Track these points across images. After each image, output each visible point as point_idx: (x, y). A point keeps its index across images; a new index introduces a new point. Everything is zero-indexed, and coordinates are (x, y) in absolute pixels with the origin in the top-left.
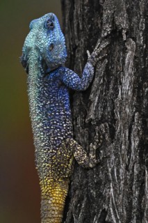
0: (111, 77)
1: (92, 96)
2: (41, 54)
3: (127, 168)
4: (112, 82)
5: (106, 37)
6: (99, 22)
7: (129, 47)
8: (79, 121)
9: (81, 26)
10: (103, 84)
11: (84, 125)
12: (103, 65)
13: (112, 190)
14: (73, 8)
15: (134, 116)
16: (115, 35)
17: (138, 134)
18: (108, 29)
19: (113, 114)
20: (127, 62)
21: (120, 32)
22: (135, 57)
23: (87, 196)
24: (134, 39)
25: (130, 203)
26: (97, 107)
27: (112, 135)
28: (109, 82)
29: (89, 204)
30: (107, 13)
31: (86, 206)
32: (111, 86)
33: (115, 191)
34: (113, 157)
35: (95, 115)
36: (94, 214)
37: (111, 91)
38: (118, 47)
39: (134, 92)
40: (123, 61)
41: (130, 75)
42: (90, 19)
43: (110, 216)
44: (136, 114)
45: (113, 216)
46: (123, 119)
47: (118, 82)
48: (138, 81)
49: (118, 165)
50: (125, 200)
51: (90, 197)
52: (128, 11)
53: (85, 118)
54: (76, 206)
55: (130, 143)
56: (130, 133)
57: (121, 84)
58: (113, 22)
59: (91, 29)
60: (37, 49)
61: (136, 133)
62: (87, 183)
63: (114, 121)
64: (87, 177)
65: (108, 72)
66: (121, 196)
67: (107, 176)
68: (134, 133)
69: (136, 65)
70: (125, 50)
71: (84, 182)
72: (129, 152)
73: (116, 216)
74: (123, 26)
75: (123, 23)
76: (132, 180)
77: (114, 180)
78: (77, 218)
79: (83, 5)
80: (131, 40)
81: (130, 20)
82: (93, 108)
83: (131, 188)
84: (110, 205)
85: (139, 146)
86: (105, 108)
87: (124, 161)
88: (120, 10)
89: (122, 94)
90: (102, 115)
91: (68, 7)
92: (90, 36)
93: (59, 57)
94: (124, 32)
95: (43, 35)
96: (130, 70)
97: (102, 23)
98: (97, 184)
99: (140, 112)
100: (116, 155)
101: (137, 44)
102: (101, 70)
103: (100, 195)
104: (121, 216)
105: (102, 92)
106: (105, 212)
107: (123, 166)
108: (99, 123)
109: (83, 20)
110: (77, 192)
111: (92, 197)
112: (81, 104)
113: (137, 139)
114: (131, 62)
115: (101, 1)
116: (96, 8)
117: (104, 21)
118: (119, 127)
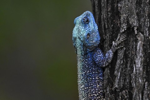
0: (129, 60)
1: (116, 72)
4: (129, 62)
5: (123, 33)
6: (119, 22)
7: (139, 39)
8: (108, 90)
9: (106, 26)
10: (123, 64)
11: (112, 92)
12: (123, 51)
14: (100, 14)
15: (144, 85)
16: (130, 30)
17: (148, 96)
18: (124, 26)
19: (131, 84)
20: (138, 48)
21: (133, 28)
22: (144, 45)
24: (143, 33)
26: (120, 79)
27: (131, 98)
28: (127, 63)
30: (123, 16)
32: (128, 65)
35: (119, 85)
37: (129, 68)
38: (132, 39)
39: (144, 68)
40: (136, 48)
41: (141, 57)
42: (112, 21)
44: (146, 83)
46: (137, 87)
47: (133, 62)
48: (146, 61)
52: (137, 14)
53: (112, 87)
56: (142, 96)
57: (135, 63)
58: (128, 22)
59: (113, 28)
61: (146, 96)
63: (131, 88)
65: (126, 56)
68: (145, 96)
69: (145, 51)
70: (136, 41)
74: (135, 24)
75: (134, 22)
79: (107, 12)
80: (141, 33)
81: (139, 20)
82: (117, 81)
86: (125, 80)
88: (132, 14)
89: (136, 70)
90: (124, 85)
91: (98, 13)
92: (113, 32)
94: (136, 28)
95: (82, 29)
96: (141, 54)
97: (120, 23)
99: (148, 81)
101: (144, 36)
102: (121, 54)
105: (122, 69)
108: (121, 90)
109: (108, 21)
112: (108, 79)
114: (141, 48)
115: (119, 8)
116: (116, 13)
117: (122, 22)
118: (135, 92)
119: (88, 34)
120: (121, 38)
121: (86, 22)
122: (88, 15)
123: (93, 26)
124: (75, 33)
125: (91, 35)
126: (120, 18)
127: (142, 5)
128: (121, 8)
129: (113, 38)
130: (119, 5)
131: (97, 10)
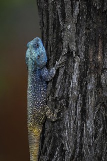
0: (68, 76)
1: (57, 85)
2: (34, 61)
3: (75, 122)
4: (68, 78)
5: (65, 55)
6: (61, 47)
7: (76, 61)
8: (50, 98)
9: (52, 49)
10: (63, 79)
11: (53, 100)
12: (63, 69)
13: (67, 134)
14: (48, 39)
15: (78, 96)
16: (70, 54)
17: (81, 105)
18: (65, 51)
19: (68, 95)
20: (75, 68)
21: (72, 53)
22: (80, 66)
23: (54, 136)
24: (79, 56)
25: (76, 141)
26: (60, 91)
27: (67, 105)
28: (66, 78)
29: (55, 141)
30: (65, 43)
31: (53, 142)
32: (67, 80)
33: (68, 134)
34: (68, 117)
35: (59, 95)
36: (57, 146)
37: (67, 83)
38: (71, 60)
39: (79, 83)
40: (74, 67)
41: (77, 75)
42: (56, 45)
43: (66, 147)
44: (80, 95)
45: (67, 147)
46: (73, 97)
47: (71, 78)
48: (81, 78)
49: (70, 121)
50: (74, 139)
51: (55, 137)
52: (76, 41)
53: (53, 96)
54: (48, 142)
55: (77, 110)
56: (76, 104)
57: (72, 79)
58: (69, 47)
59: (57, 51)
60: (31, 59)
61: (79, 105)
62: (54, 130)
63: (68, 98)
64: (54, 127)
65: (65, 73)
66: (71, 137)
67: (64, 126)
68: (78, 104)
69: (80, 70)
70: (74, 62)
71: (53, 129)
72: (76, 114)
73: (69, 147)
74: (74, 49)
75: (73, 48)
76: (77, 129)
77: (68, 128)
78: (48, 148)
79: (53, 38)
80: (78, 57)
81: (77, 46)
82: (57, 92)
83: (77, 133)
84: (66, 141)
85: (81, 111)
86: (64, 91)
87: (73, 119)
88: (72, 41)
89: (73, 84)
90: (62, 95)
91: (45, 39)
92: (57, 54)
93: (43, 62)
94: (74, 52)
95: (34, 51)
96: (77, 72)
97: (62, 48)
98: (59, 130)
99: (82, 94)
100: (69, 115)
101: (80, 59)
102: (62, 71)
103: (60, 136)
104: (71, 147)
105: (62, 83)
106: (63, 145)
107: (73, 122)
108: (60, 99)
109: (53, 46)
110: (49, 134)
111: (56, 137)
112: (51, 89)
113: (80, 107)
114: (78, 68)
115: (62, 36)
116: (60, 40)
117: (64, 47)
118: (71, 101)
119: (39, 56)
120: (62, 59)
121: (36, 47)
122: (38, 41)
123: (42, 49)
124: (28, 54)
125: (41, 57)
126: (63, 43)
127: (80, 35)
128: (64, 36)
129: (56, 59)
130: (62, 34)
131: (45, 36)
